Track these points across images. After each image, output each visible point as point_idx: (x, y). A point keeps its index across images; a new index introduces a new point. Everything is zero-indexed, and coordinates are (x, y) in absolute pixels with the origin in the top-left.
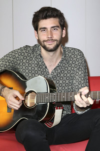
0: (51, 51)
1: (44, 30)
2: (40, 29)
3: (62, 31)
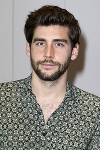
0: (48, 79)
1: (42, 44)
2: (36, 40)
3: (72, 50)
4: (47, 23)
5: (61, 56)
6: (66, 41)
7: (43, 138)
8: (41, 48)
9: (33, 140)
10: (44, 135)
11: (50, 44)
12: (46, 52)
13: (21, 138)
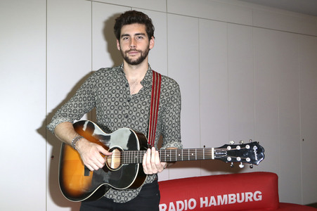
1: (127, 38)
2: (123, 36)
3: (149, 41)
4: (130, 22)
5: (142, 45)
6: (144, 34)
7: (128, 103)
8: (127, 41)
9: (121, 104)
10: (129, 101)
11: (133, 37)
12: (130, 43)
13: (113, 103)
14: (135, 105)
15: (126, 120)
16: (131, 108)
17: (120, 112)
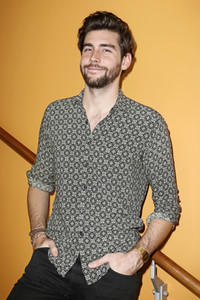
6: (113, 47)
8: (88, 54)
12: (92, 56)
14: (97, 148)
15: (85, 169)
16: (92, 153)
17: (77, 160)
